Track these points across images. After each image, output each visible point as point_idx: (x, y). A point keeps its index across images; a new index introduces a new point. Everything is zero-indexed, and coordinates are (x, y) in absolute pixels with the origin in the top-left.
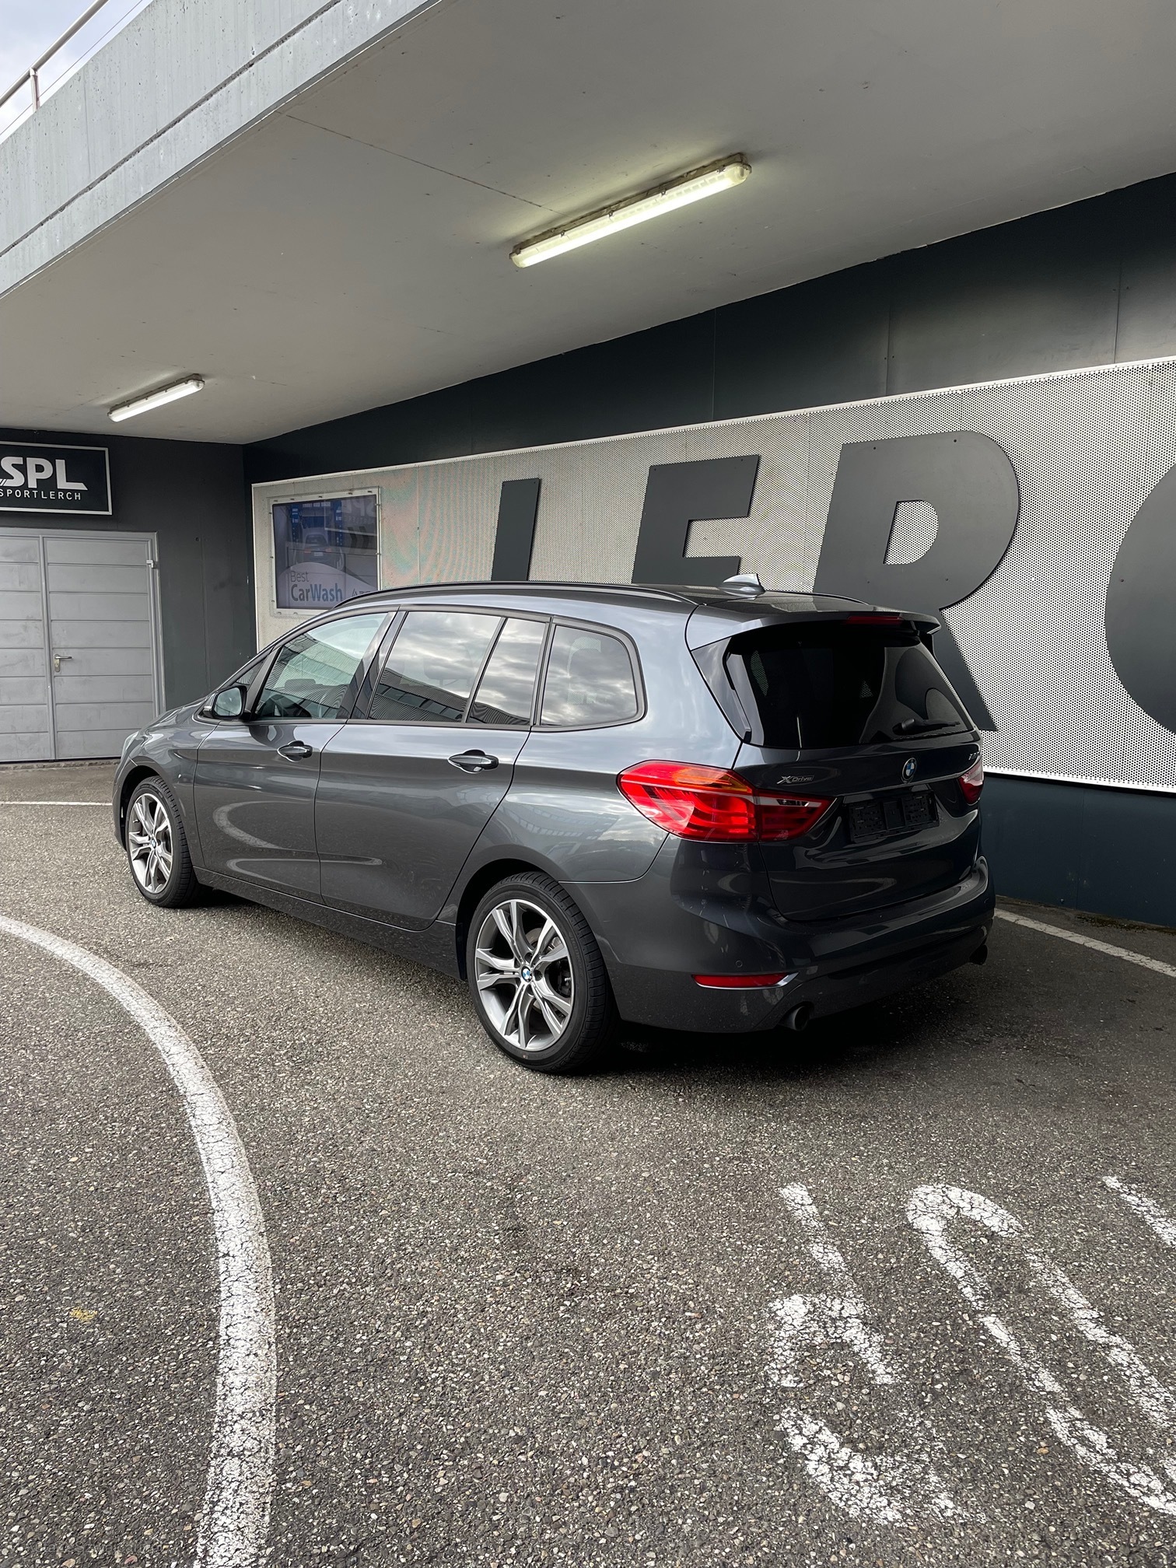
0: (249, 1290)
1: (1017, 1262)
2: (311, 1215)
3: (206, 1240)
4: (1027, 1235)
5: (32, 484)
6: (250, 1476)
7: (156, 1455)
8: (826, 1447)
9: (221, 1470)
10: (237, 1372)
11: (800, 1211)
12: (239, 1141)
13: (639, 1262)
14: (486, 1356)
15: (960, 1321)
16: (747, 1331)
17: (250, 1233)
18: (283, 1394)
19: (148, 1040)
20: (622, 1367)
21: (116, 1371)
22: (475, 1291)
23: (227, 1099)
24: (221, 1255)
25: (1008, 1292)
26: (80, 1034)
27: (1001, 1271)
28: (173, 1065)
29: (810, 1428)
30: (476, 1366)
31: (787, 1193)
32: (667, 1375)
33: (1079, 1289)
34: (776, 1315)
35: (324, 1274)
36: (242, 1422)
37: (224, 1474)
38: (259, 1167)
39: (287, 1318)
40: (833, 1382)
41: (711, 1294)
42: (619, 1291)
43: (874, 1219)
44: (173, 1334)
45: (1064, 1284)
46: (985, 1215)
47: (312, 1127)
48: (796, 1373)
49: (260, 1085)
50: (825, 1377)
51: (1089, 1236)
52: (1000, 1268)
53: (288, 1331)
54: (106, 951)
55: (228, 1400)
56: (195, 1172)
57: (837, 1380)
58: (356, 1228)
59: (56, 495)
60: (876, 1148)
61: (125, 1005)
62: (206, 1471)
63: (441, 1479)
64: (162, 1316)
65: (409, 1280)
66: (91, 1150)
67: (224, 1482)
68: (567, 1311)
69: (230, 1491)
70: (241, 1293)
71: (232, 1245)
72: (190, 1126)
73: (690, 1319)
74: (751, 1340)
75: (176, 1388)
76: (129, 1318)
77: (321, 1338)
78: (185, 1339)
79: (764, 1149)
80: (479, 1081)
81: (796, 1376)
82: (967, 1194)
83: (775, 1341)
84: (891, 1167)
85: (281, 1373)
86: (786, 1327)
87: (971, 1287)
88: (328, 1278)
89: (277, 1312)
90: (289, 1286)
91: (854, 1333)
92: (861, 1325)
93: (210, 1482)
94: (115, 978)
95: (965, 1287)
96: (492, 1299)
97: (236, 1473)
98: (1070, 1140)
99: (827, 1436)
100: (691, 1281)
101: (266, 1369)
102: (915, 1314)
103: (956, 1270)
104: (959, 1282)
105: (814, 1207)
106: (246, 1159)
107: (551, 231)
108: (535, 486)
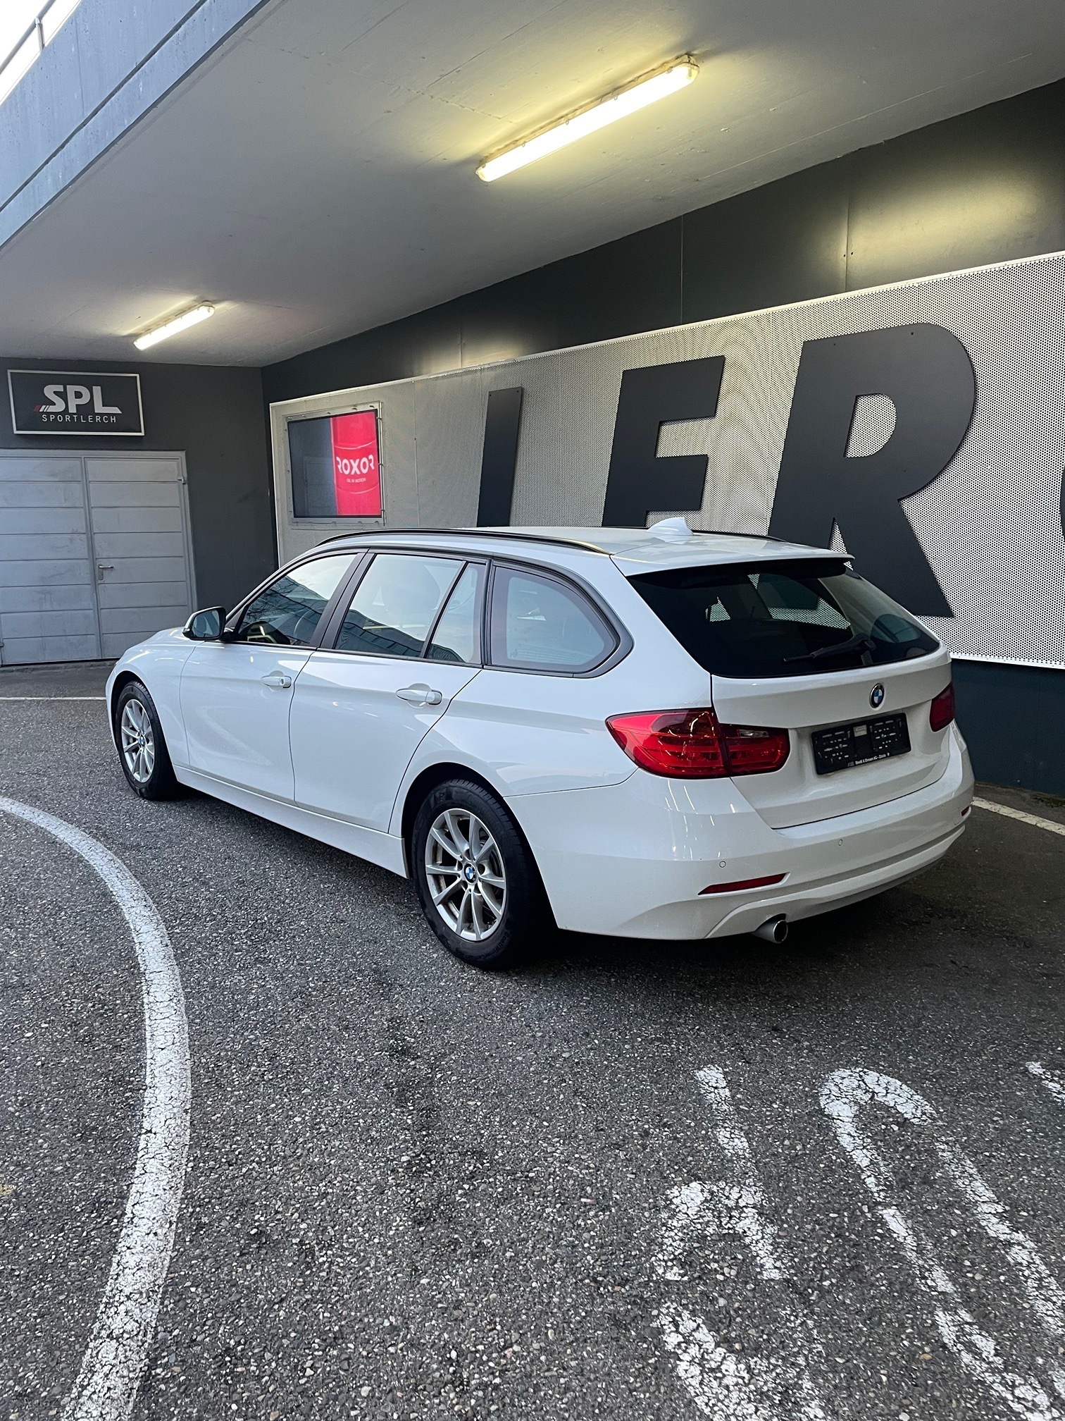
0: (163, 1168)
1: (926, 1151)
2: (236, 1093)
3: (133, 1116)
4: (940, 1123)
5: (73, 410)
6: (123, 1360)
7: (39, 1334)
8: (700, 1346)
9: (97, 1353)
10: (134, 1251)
11: (713, 1095)
12: (185, 1018)
13: (545, 1145)
14: (376, 1241)
15: (859, 1213)
16: (640, 1220)
17: (175, 1110)
18: (172, 1275)
19: (123, 919)
20: (508, 1254)
21: (21, 1247)
22: (378, 1172)
23: (182, 977)
24: (144, 1131)
25: (912, 1183)
26: (63, 913)
27: (908, 1160)
28: (140, 943)
29: (687, 1324)
30: (365, 1251)
31: (702, 1075)
32: (552, 1265)
33: (987, 1181)
34: (672, 1203)
35: (237, 1153)
36: (128, 1303)
37: (100, 1357)
38: (198, 1043)
39: (192, 1198)
40: (718, 1276)
41: (610, 1179)
42: (519, 1175)
43: (785, 1104)
44: (82, 1211)
45: (971, 1175)
46: (900, 1100)
47: (256, 1005)
48: (682, 1265)
49: (215, 963)
50: (711, 1270)
51: (1004, 1124)
52: (908, 1157)
53: (191, 1210)
54: (104, 835)
55: (120, 1279)
56: (138, 1048)
57: (723, 1274)
58: (277, 1105)
59: (94, 419)
60: (799, 1030)
61: (109, 886)
62: (84, 1353)
63: (308, 1370)
64: (75, 1192)
65: (316, 1160)
66: (47, 1025)
67: (98, 1366)
68: (465, 1195)
69: (102, 1375)
70: (154, 1170)
71: (156, 1122)
72: (143, 1002)
73: (585, 1205)
74: (642, 1229)
75: (73, 1266)
76: (44, 1194)
77: (220, 1219)
78: (93, 1216)
79: (687, 1030)
80: (422, 960)
81: (683, 1268)
82: (885, 1079)
83: (666, 1231)
84: (811, 1050)
85: (176, 1253)
86: (680, 1216)
87: (875, 1177)
88: (240, 1156)
89: (185, 1190)
90: (201, 1165)
91: (748, 1224)
92: (756, 1216)
93: (84, 1366)
94: (106, 859)
95: (869, 1176)
96: (393, 1181)
97: (112, 1356)
98: (997, 1023)
99: (704, 1335)
100: (592, 1165)
101: (162, 1248)
102: (813, 1204)
103: (862, 1158)
104: (863, 1171)
105: (727, 1090)
106: (187, 1035)
107: (513, 143)
108: (518, 395)
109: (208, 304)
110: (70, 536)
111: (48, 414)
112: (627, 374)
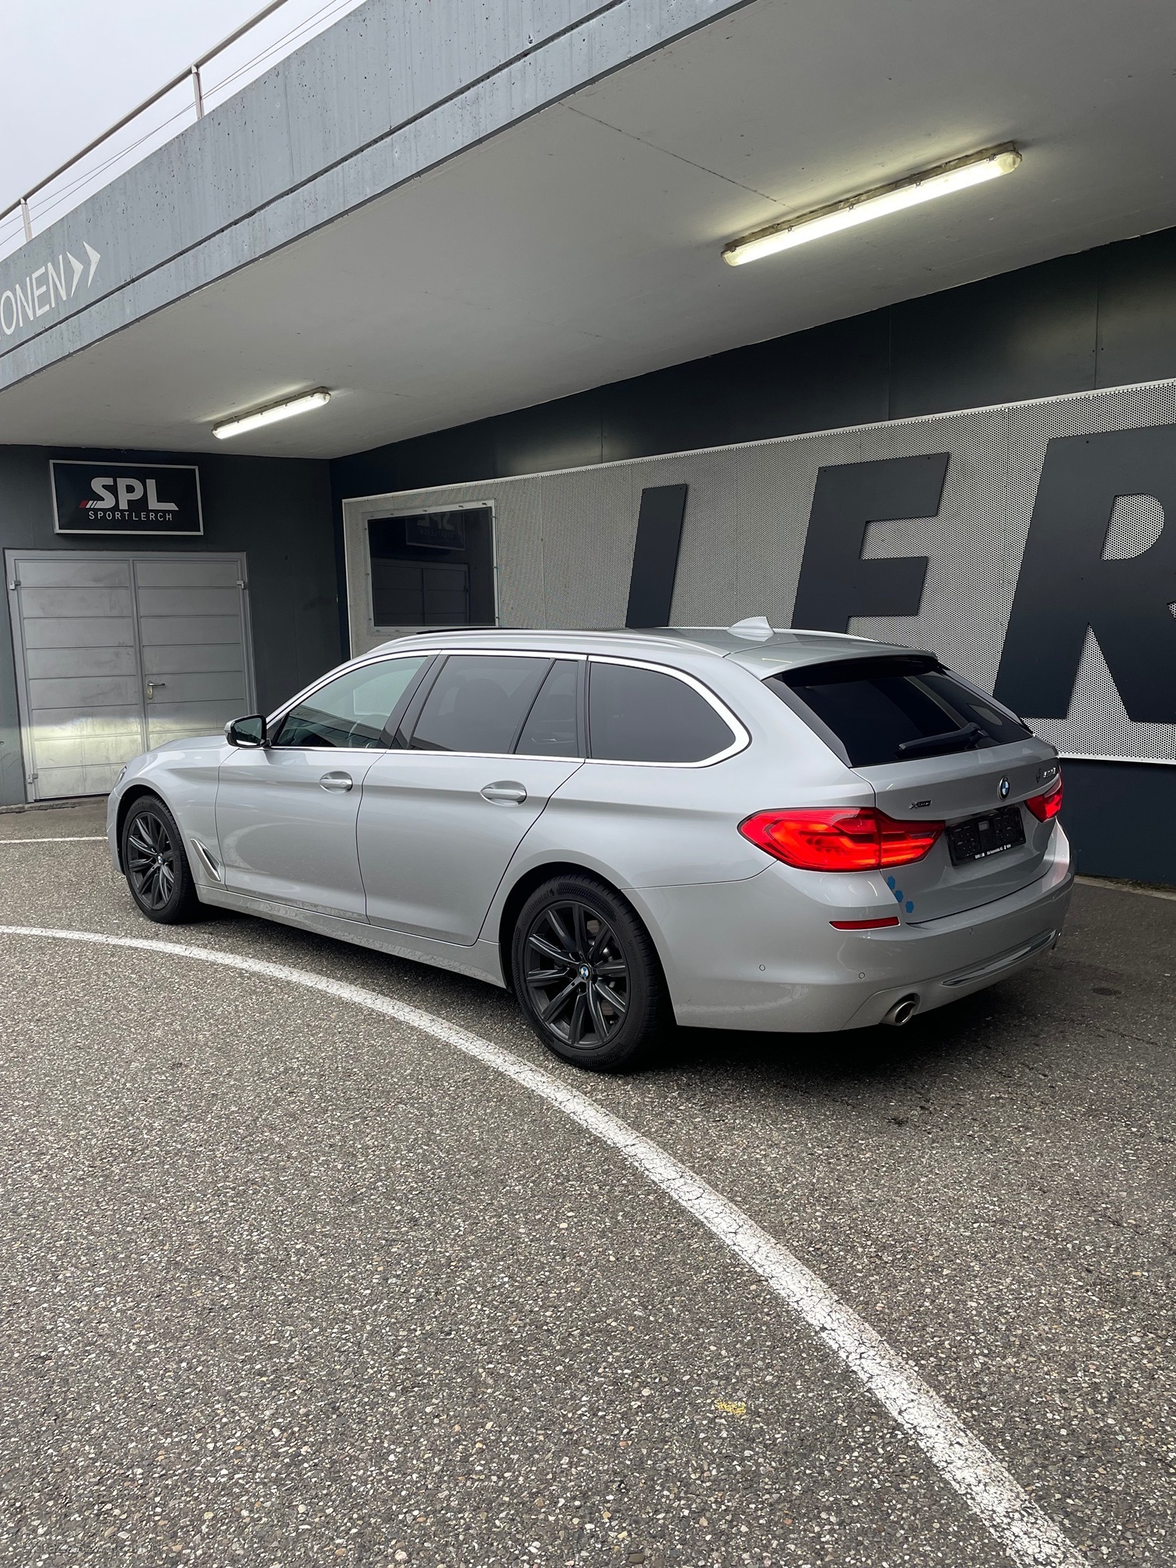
0: (886, 1369)
2: (872, 1278)
3: (786, 1312)
5: (124, 506)
10: (956, 1465)
12: (720, 1196)
18: (1030, 1488)
19: (524, 1088)
21: (827, 1473)
22: (1125, 1356)
23: (664, 1149)
24: (818, 1329)
28: (574, 1113)
35: (947, 1346)
36: (1016, 1524)
38: (768, 1226)
39: (954, 1399)
44: (848, 1424)
47: (782, 1177)
49: (684, 1132)
53: (968, 1414)
54: (392, 991)
55: (977, 1498)
56: (705, 1233)
58: (932, 1289)
59: (147, 516)
61: (465, 1050)
64: (818, 1404)
65: (1044, 1348)
66: (572, 1214)
70: (880, 1373)
71: (818, 1316)
72: (653, 1182)
75: (908, 1489)
76: (785, 1409)
77: (1011, 1421)
78: (867, 1429)
85: (1006, 1464)
88: (955, 1349)
89: (937, 1392)
90: (923, 1362)
94: (426, 1020)
101: (985, 1460)
106: (746, 1216)
107: (772, 227)
108: (680, 493)
109: (324, 390)
110: (114, 649)
111: (96, 511)
112: (824, 472)
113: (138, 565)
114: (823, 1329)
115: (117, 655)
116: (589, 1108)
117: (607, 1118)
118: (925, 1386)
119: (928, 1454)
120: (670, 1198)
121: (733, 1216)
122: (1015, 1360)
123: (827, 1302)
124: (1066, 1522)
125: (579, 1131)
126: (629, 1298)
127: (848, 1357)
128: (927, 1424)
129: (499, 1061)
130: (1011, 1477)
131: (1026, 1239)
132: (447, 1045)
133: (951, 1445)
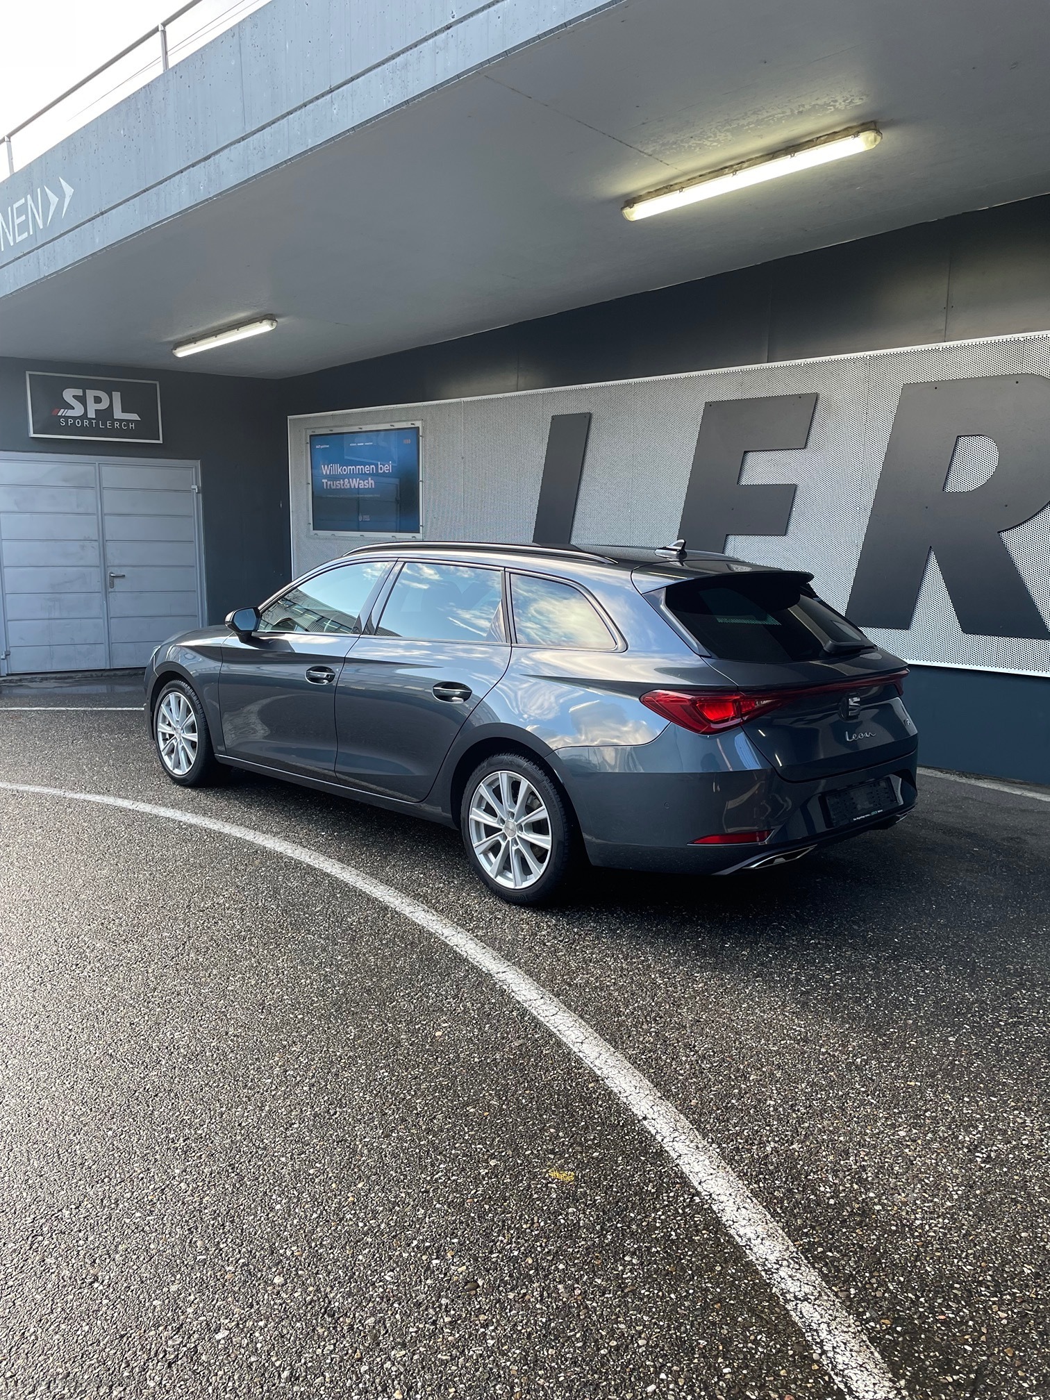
0: (692, 1150)
2: (691, 1081)
3: (617, 1105)
5: (91, 414)
6: (830, 1318)
7: (732, 1302)
9: (801, 1313)
10: (741, 1224)
12: (573, 1014)
13: (1011, 1117)
14: (949, 1204)
18: (798, 1243)
19: (416, 924)
23: (530, 976)
24: (640, 1117)
28: (456, 945)
30: (948, 1212)
36: (782, 1268)
37: (807, 1317)
38: (610, 1038)
44: (657, 1191)
49: (548, 963)
53: (755, 1185)
54: (310, 844)
55: (754, 1249)
56: (556, 1043)
59: (113, 425)
62: (789, 1315)
66: (446, 1025)
67: (813, 1324)
68: (985, 1161)
69: (825, 1332)
70: (686, 1152)
71: (642, 1108)
72: (518, 1001)
75: (699, 1240)
77: (791, 1192)
78: (671, 1195)
85: (781, 1224)
88: (752, 1137)
89: (733, 1169)
90: (724, 1145)
93: (800, 1324)
94: (338, 868)
97: (817, 1315)
101: (764, 1220)
106: (592, 1030)
107: (666, 187)
108: (586, 420)
109: (271, 317)
110: (81, 543)
111: (67, 418)
112: (709, 405)
113: (105, 469)
114: (645, 1118)
115: (83, 547)
116: (470, 942)
117: (484, 950)
118: (723, 1163)
119: (719, 1215)
120: (531, 1014)
121: (581, 1029)
122: (800, 1146)
123: (651, 1098)
124: (824, 1269)
125: (459, 960)
126: (488, 1091)
127: (662, 1140)
128: (721, 1192)
129: (397, 903)
130: (784, 1234)
131: (823, 1054)
132: (355, 889)
133: (739, 1208)
